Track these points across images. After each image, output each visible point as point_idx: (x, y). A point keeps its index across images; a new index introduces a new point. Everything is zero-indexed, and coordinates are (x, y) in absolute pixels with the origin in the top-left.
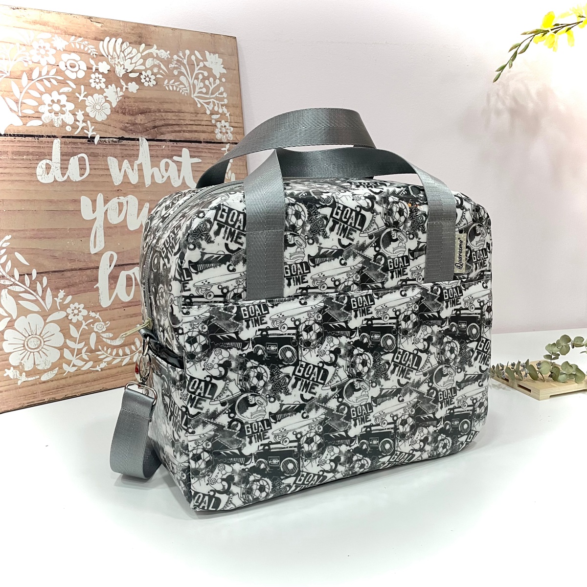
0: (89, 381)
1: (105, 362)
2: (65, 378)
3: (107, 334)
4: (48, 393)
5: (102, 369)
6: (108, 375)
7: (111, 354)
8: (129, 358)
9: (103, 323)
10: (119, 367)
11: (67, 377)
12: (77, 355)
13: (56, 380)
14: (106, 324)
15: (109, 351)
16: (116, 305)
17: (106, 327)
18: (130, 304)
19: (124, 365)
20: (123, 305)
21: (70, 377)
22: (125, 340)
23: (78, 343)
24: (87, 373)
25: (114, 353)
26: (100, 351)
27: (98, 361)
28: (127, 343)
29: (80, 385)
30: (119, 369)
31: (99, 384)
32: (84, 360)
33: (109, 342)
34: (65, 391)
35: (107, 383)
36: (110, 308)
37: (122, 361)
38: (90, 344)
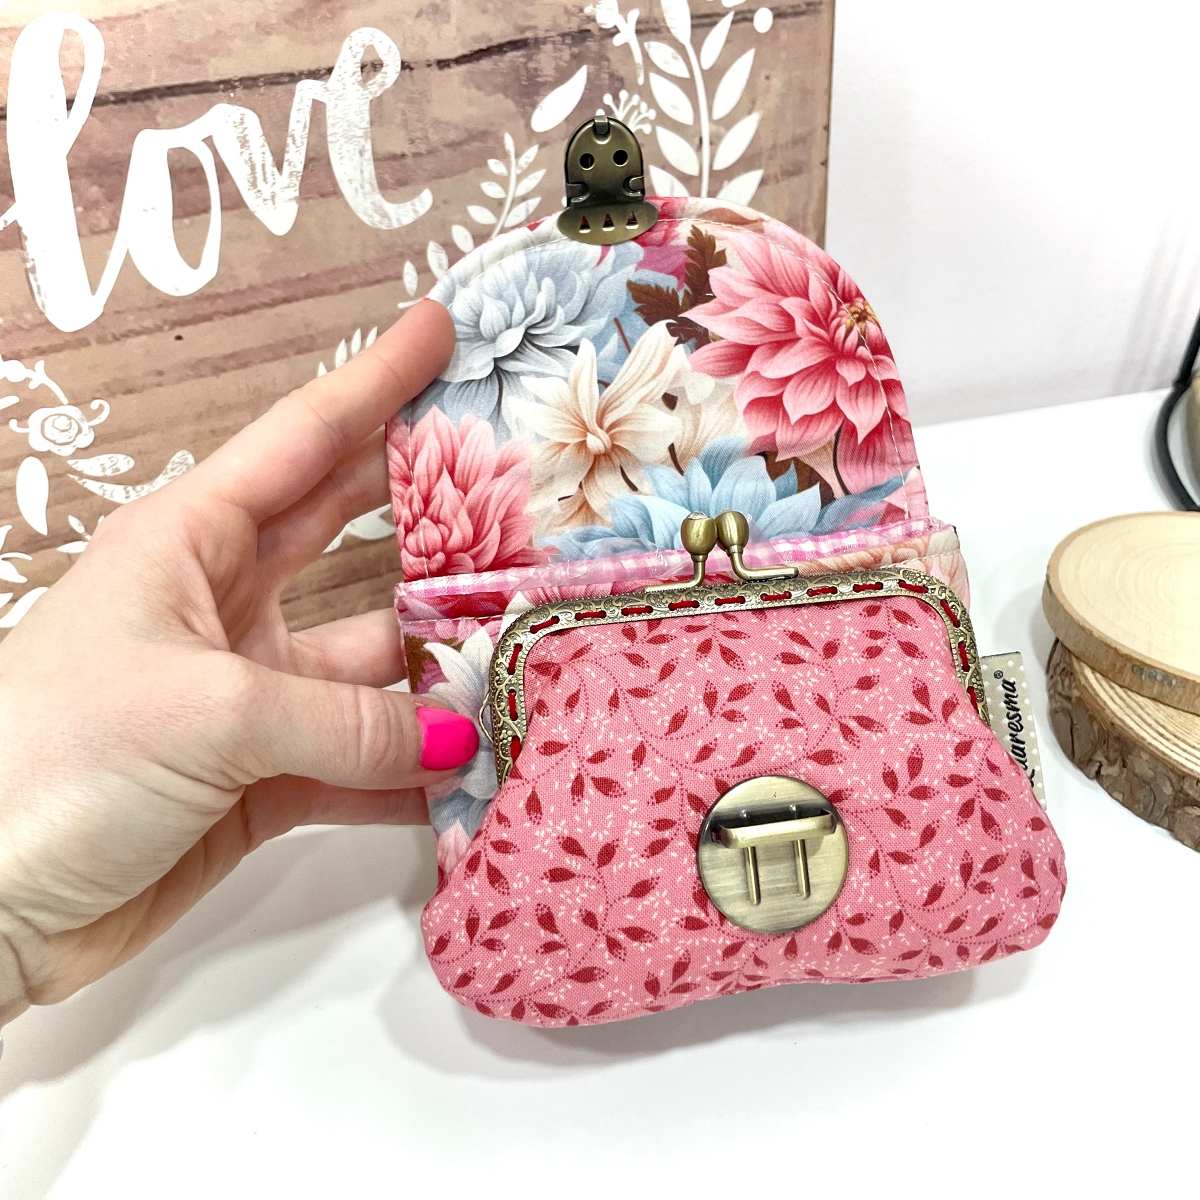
3: (104, 459)
9: (75, 412)
14: (91, 415)
16: (131, 318)
17: (93, 427)
18: (206, 308)
20: (171, 313)
26: (77, 538)
36: (102, 333)
38: (19, 514)
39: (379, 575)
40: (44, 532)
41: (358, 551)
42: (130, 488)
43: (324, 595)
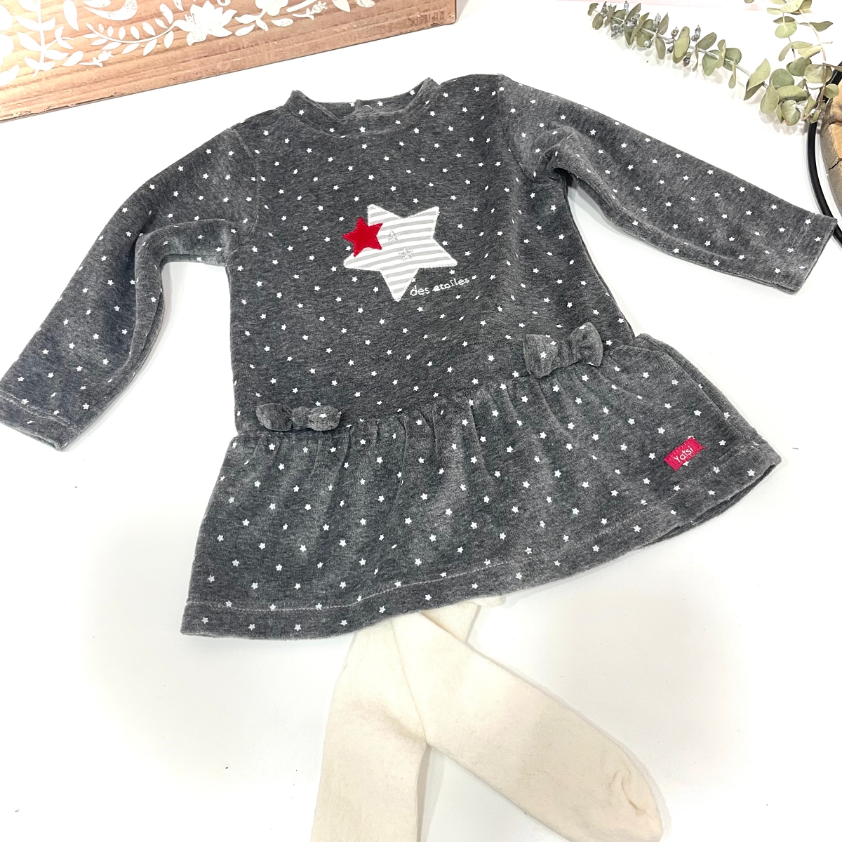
0: (86, 84)
1: (107, 51)
2: (38, 81)
4: (15, 105)
5: (105, 64)
6: (119, 72)
7: (116, 37)
8: (155, 42)
10: (138, 57)
11: (41, 80)
12: (46, 43)
13: (20, 85)
15: (111, 31)
19: (148, 55)
21: (46, 78)
22: (138, 10)
23: (43, 22)
24: (78, 71)
25: (122, 33)
26: (92, 32)
27: (91, 49)
28: (143, 15)
29: (70, 91)
30: (141, 62)
31: (105, 88)
32: (64, 50)
33: (105, 15)
34: (44, 100)
35: (121, 86)
37: (140, 48)
38: (66, 22)
39: (226, 53)
40: (78, 29)
41: (214, 41)
42: (110, 13)
43: (201, 60)
